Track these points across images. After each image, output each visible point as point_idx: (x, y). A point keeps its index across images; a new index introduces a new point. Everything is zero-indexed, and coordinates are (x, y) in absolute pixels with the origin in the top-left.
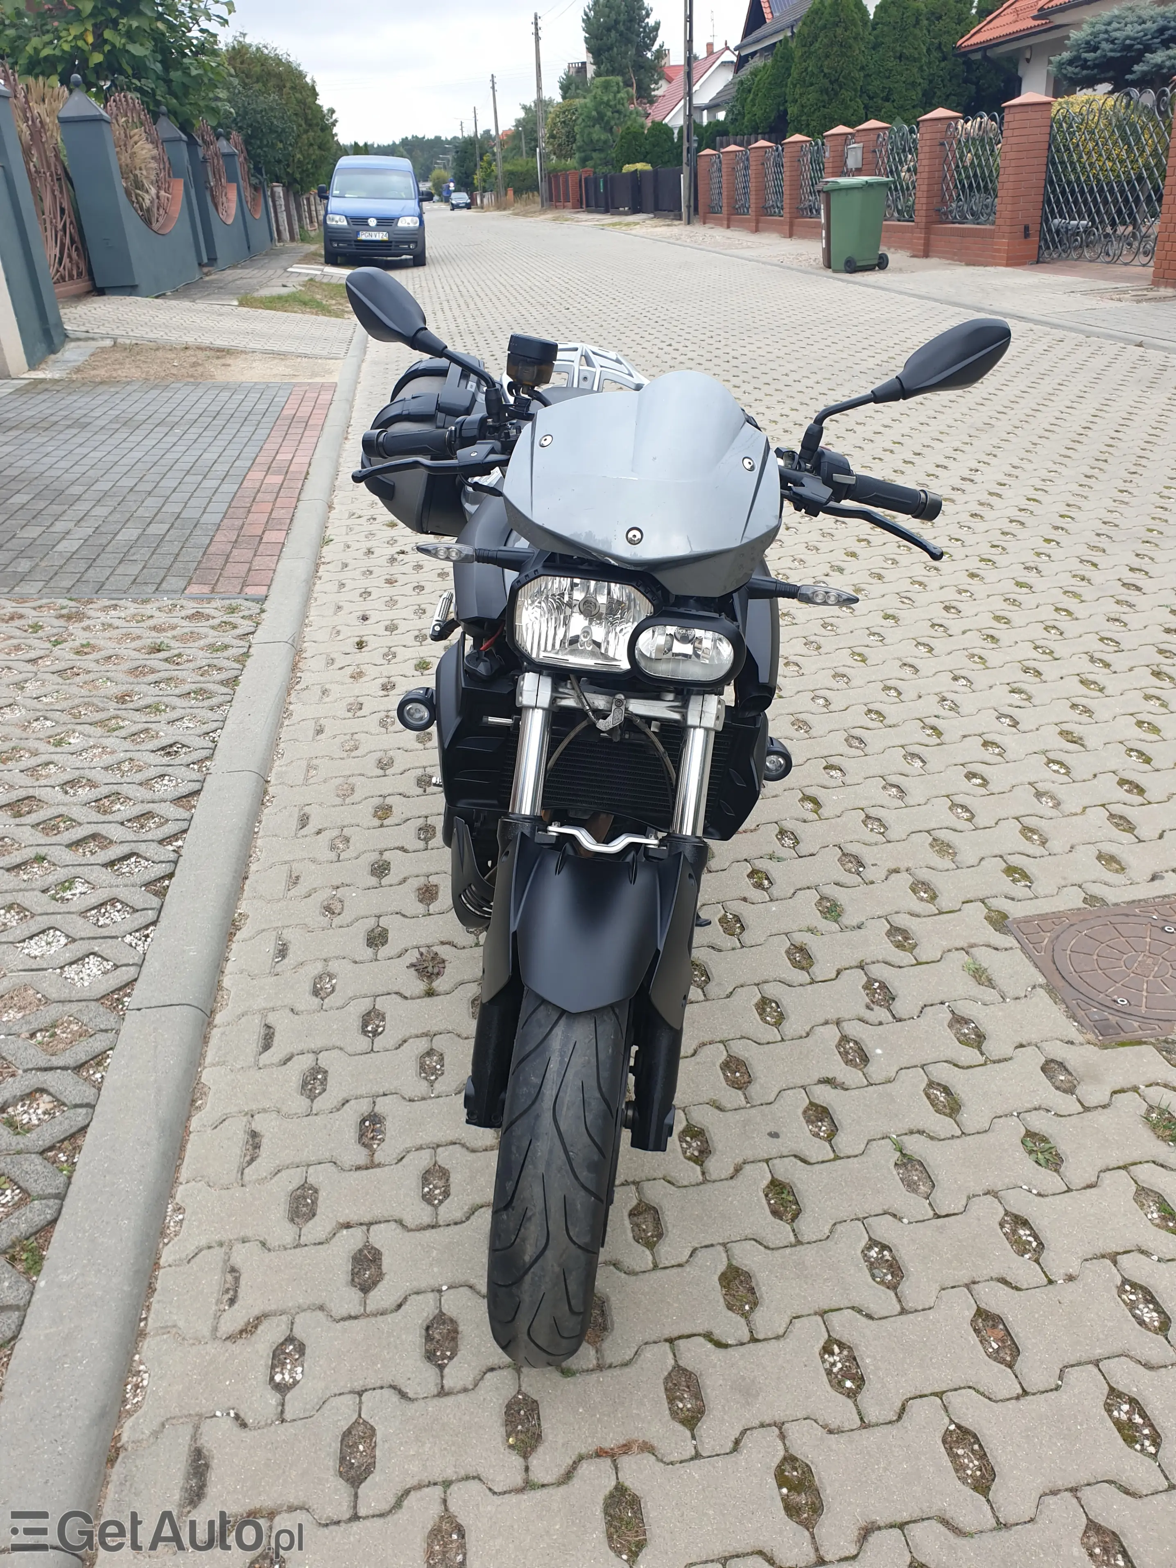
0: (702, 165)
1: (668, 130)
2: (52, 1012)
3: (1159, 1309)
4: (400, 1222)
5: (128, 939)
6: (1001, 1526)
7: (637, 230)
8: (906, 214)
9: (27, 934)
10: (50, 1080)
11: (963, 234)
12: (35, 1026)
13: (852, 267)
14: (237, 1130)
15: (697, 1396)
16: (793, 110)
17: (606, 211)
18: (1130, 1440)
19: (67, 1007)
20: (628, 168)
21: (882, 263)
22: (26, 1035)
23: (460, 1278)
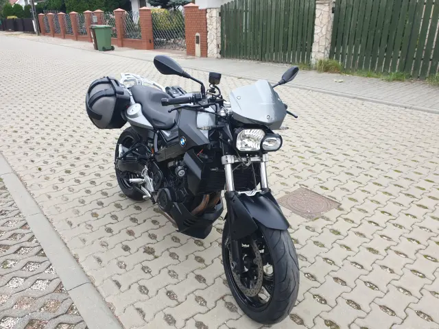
0: (40, 18)
1: (20, 7)
2: (41, 301)
3: (359, 265)
4: (200, 313)
5: (46, 272)
6: (368, 313)
7: (20, 36)
8: (115, 35)
9: (6, 282)
10: (61, 319)
11: (132, 41)
12: (39, 307)
13: (104, 49)
14: (131, 310)
15: (299, 318)
16: (67, 5)
17: (4, 30)
18: (373, 289)
19: (45, 297)
20: (9, 17)
21: (113, 49)
22: (38, 310)
23: (227, 319)
